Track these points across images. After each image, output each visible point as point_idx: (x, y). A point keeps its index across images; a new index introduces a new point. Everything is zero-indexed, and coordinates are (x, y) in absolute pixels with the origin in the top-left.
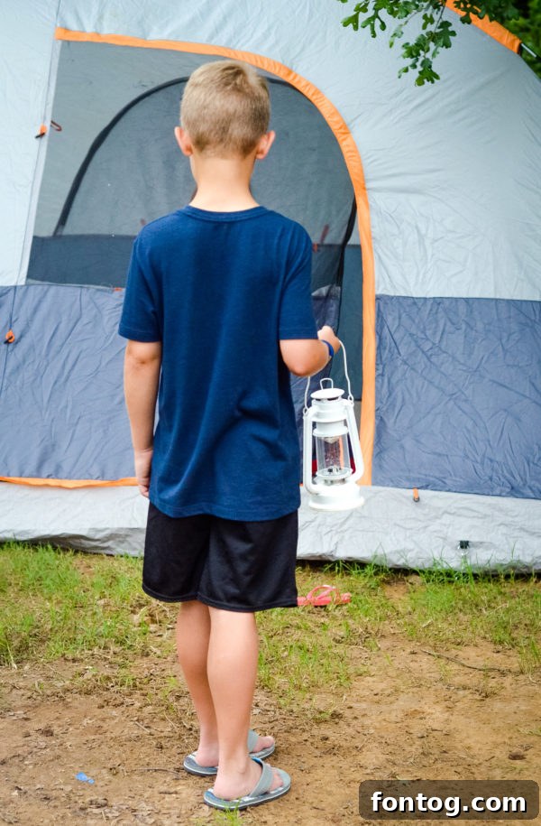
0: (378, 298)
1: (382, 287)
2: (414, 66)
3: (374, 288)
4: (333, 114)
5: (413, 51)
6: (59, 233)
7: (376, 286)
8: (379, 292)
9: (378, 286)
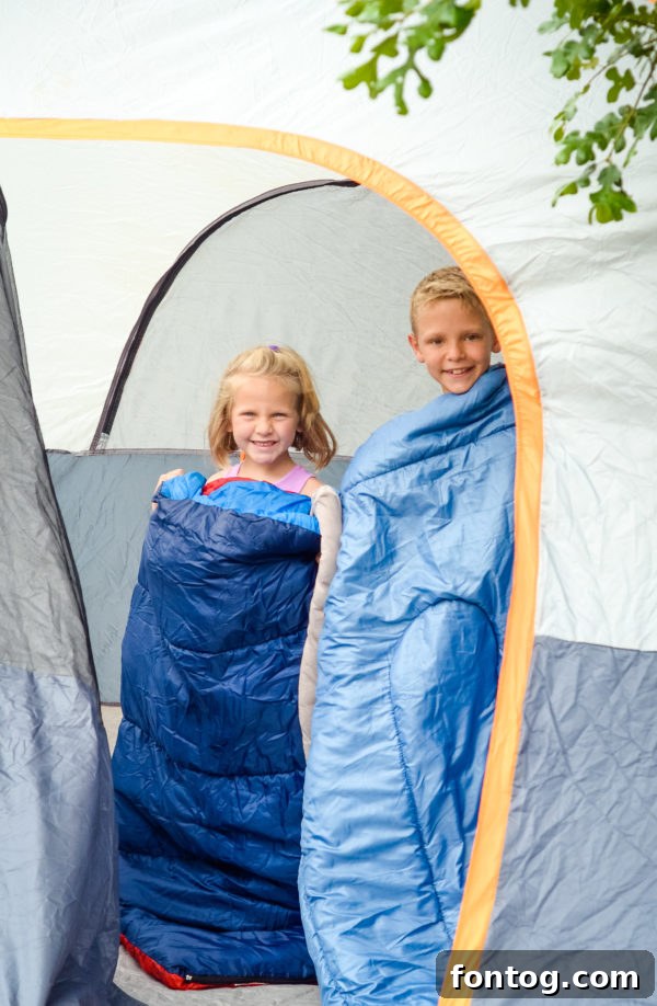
0: (540, 643)
1: (548, 621)
2: (586, 182)
3: (532, 622)
4: (476, 260)
5: (583, 148)
6: (99, 447)
7: (537, 619)
8: (542, 630)
9: (542, 620)
